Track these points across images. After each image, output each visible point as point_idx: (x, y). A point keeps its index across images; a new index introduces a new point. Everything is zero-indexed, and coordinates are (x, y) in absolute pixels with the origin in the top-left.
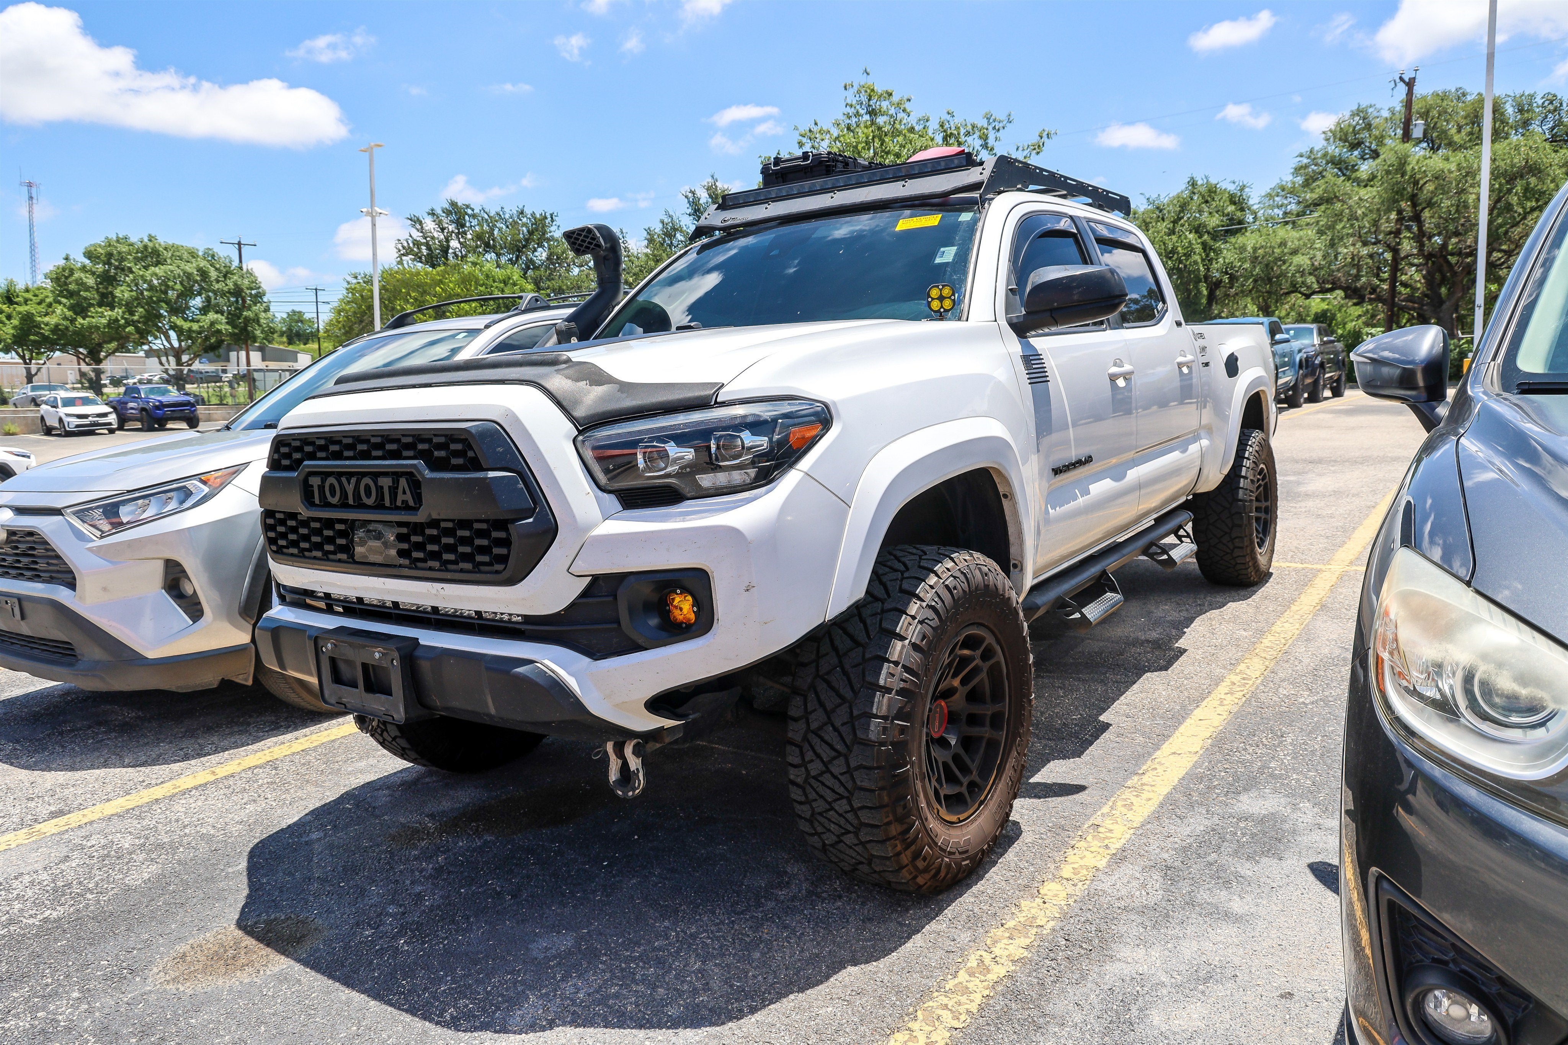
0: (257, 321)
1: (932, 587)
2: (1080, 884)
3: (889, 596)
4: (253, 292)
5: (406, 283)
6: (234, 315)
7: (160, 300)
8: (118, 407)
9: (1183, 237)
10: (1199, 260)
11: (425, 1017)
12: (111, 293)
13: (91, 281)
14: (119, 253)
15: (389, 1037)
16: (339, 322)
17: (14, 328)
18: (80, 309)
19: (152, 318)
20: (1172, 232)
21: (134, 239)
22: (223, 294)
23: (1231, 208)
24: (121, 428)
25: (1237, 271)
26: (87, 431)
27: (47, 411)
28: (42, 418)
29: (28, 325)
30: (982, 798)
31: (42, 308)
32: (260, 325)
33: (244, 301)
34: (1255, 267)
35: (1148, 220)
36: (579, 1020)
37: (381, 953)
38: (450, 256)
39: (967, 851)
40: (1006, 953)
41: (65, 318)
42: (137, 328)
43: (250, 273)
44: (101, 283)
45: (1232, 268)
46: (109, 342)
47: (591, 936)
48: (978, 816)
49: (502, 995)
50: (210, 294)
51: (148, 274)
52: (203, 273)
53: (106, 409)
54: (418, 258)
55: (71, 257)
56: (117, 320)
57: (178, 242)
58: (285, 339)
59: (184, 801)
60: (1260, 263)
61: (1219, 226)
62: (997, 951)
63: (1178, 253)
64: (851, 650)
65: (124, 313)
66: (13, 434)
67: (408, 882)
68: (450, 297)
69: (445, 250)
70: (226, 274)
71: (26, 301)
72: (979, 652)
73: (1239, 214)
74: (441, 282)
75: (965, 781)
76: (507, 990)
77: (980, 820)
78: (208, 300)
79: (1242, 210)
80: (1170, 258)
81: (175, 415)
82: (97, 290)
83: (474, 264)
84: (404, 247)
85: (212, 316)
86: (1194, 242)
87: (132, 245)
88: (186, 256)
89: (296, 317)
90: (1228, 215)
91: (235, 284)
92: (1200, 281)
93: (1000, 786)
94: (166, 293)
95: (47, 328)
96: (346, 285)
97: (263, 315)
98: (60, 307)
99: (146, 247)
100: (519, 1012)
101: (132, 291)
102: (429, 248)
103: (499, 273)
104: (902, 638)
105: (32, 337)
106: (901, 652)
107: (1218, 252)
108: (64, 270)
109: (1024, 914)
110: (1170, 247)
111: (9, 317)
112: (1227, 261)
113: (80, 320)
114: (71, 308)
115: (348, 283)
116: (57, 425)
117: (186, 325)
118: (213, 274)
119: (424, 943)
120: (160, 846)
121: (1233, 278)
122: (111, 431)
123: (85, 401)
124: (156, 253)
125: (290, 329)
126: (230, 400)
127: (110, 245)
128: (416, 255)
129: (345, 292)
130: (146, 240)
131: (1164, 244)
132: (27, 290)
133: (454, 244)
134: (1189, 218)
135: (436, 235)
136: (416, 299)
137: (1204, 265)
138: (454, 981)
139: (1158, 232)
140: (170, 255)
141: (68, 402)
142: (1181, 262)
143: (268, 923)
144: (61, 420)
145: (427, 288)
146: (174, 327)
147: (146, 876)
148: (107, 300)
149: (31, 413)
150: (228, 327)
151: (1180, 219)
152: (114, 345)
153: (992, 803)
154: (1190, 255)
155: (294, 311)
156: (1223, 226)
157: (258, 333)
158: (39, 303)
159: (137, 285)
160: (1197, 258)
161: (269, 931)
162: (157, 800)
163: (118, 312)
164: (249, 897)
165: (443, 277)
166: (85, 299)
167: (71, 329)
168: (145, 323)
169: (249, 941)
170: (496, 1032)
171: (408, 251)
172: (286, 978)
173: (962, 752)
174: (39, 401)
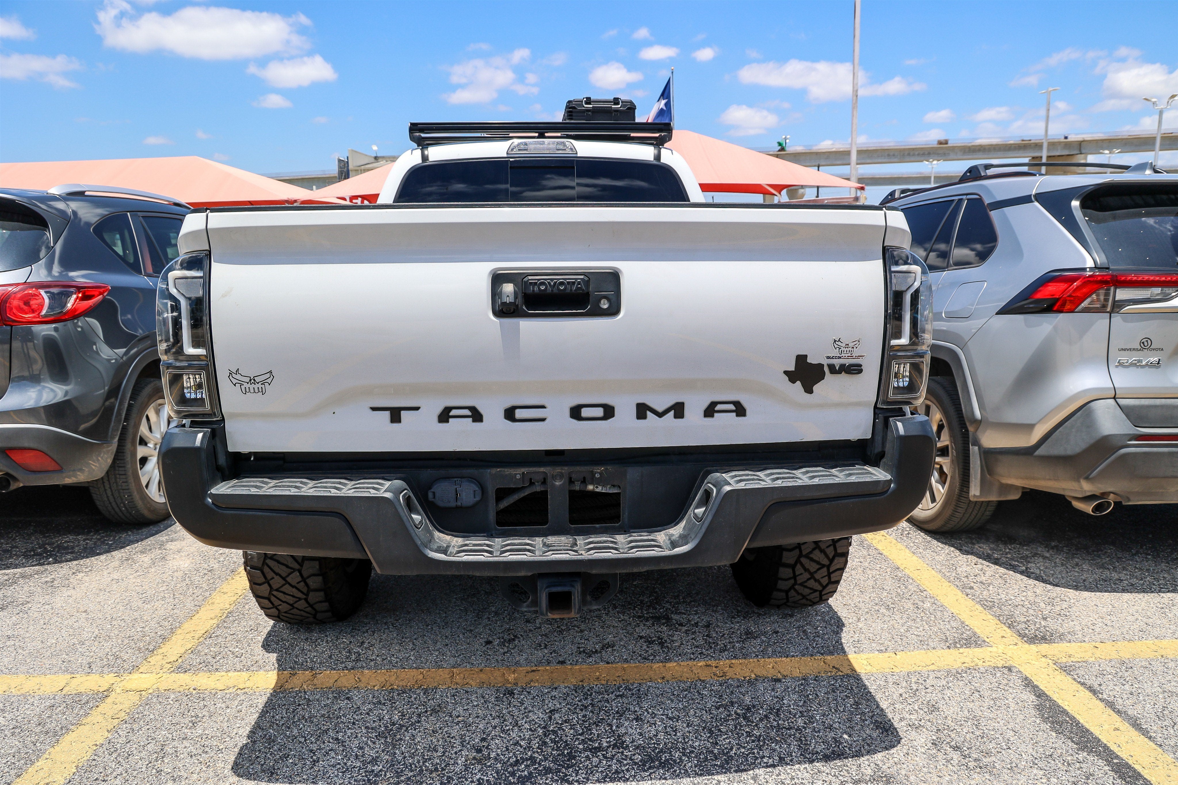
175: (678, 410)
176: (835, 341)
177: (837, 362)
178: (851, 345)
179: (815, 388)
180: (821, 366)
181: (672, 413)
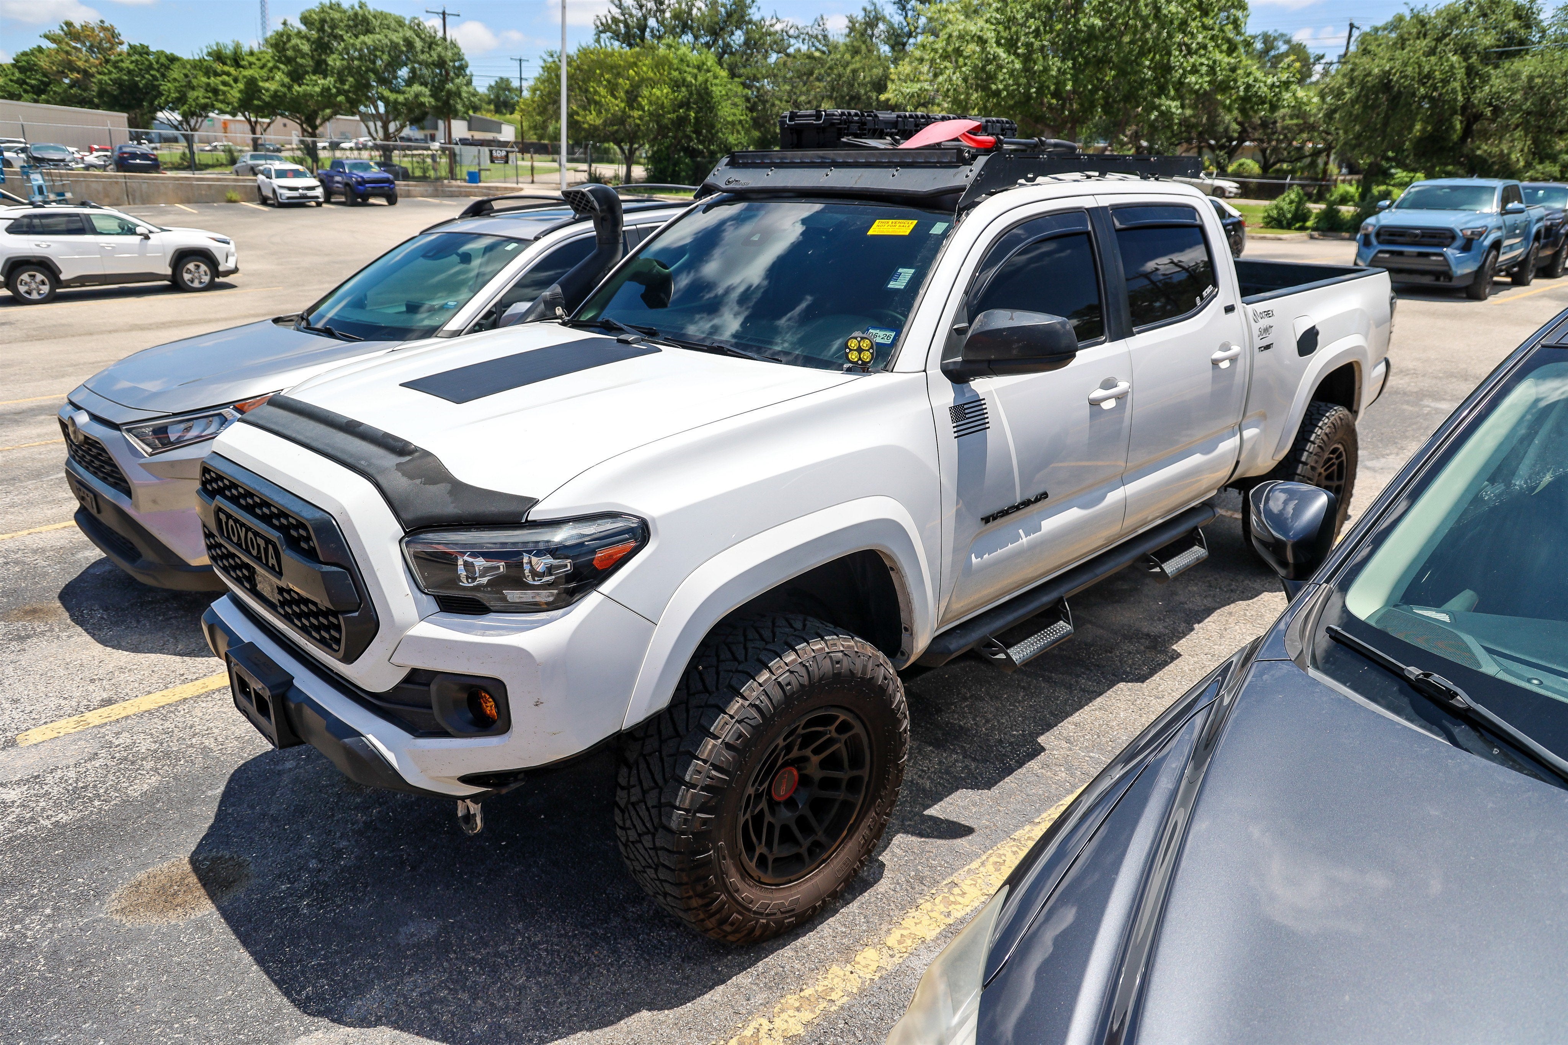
0: (459, 94)
1: (760, 685)
2: (898, 955)
3: (717, 689)
4: (457, 64)
5: (600, 64)
6: (437, 88)
7: (368, 70)
8: (326, 182)
9: (1444, 59)
10: (1459, 88)
11: (287, 994)
12: (325, 61)
13: (306, 48)
14: (332, 19)
15: (252, 1008)
16: (533, 102)
17: (240, 91)
18: (297, 76)
19: (362, 87)
20: (1432, 52)
21: (345, 5)
22: (427, 65)
23: (1513, 25)
24: (328, 201)
25: (1504, 103)
26: (299, 203)
27: (263, 181)
28: (259, 188)
29: (252, 89)
30: (825, 856)
31: (264, 73)
32: (461, 99)
33: (447, 74)
34: (1526, 99)
35: (1406, 36)
36: (402, 1023)
37: (283, 913)
38: (647, 34)
39: (793, 910)
40: (785, 1026)
41: (283, 85)
42: (347, 97)
43: (454, 45)
44: (316, 50)
45: (1498, 98)
46: (323, 109)
47: (453, 928)
48: (816, 875)
49: (355, 981)
50: (416, 65)
51: (358, 43)
52: (409, 44)
53: (314, 182)
54: (616, 35)
55: (289, 22)
56: (329, 89)
57: (386, 10)
58: (492, 107)
59: (204, 705)
60: (1535, 94)
61: (1493, 47)
62: (778, 1022)
63: (1434, 79)
64: (670, 738)
65: (335, 82)
66: (235, 202)
67: (338, 834)
68: (642, 80)
69: (643, 28)
70: (431, 44)
71: (251, 64)
72: (832, 728)
73: (1522, 32)
74: (635, 64)
75: (806, 843)
76: (361, 975)
77: (816, 879)
78: (413, 71)
79: (1528, 26)
80: (1424, 84)
81: (376, 191)
82: (312, 57)
83: (669, 46)
84: (602, 24)
85: (417, 88)
86: (1457, 65)
87: (345, 12)
88: (393, 25)
89: (503, 85)
90: (1508, 32)
91: (439, 56)
92: (1455, 113)
93: (850, 844)
94: (374, 63)
95: (267, 94)
96: (542, 64)
97: (465, 88)
98: (280, 73)
99: (356, 14)
100: (359, 1003)
101: (343, 59)
102: (627, 26)
103: (694, 56)
104: (716, 738)
105: (256, 102)
106: (711, 751)
107: (1486, 80)
108: (282, 35)
109: (826, 983)
110: (1426, 70)
111: (236, 80)
112: (1494, 90)
113: (296, 88)
114: (289, 74)
115: (545, 61)
116: (271, 195)
117: (392, 96)
118: (419, 44)
119: (322, 907)
120: (167, 755)
121: (1497, 111)
122: (319, 204)
123: (296, 174)
124: (365, 20)
125: (498, 96)
126: (432, 173)
127: (323, 11)
128: (614, 32)
129: (540, 70)
130: (357, 7)
131: (1420, 66)
132: (252, 53)
133: (652, 22)
134: (1457, 35)
135: (634, 12)
136: (609, 81)
137: (1463, 94)
138: (325, 957)
139: (1415, 52)
140: (378, 23)
141: (281, 174)
142: (1435, 89)
143: (214, 860)
144: (274, 191)
145: (620, 70)
146: (382, 98)
147: (146, 787)
148: (321, 68)
149: (248, 180)
150: (432, 100)
151: (1445, 36)
152: (328, 111)
153: (835, 862)
154: (1449, 81)
155: (501, 78)
156: (1498, 47)
157: (459, 107)
158: (262, 68)
159: (348, 54)
160: (1457, 85)
161: (211, 870)
162: (185, 699)
163: (329, 81)
164: (212, 827)
165: (637, 58)
166: (301, 65)
167: (288, 95)
168: (355, 93)
169: (193, 879)
170: (333, 1021)
171: (606, 28)
172: (203, 926)
173: (809, 814)
174: (256, 169)
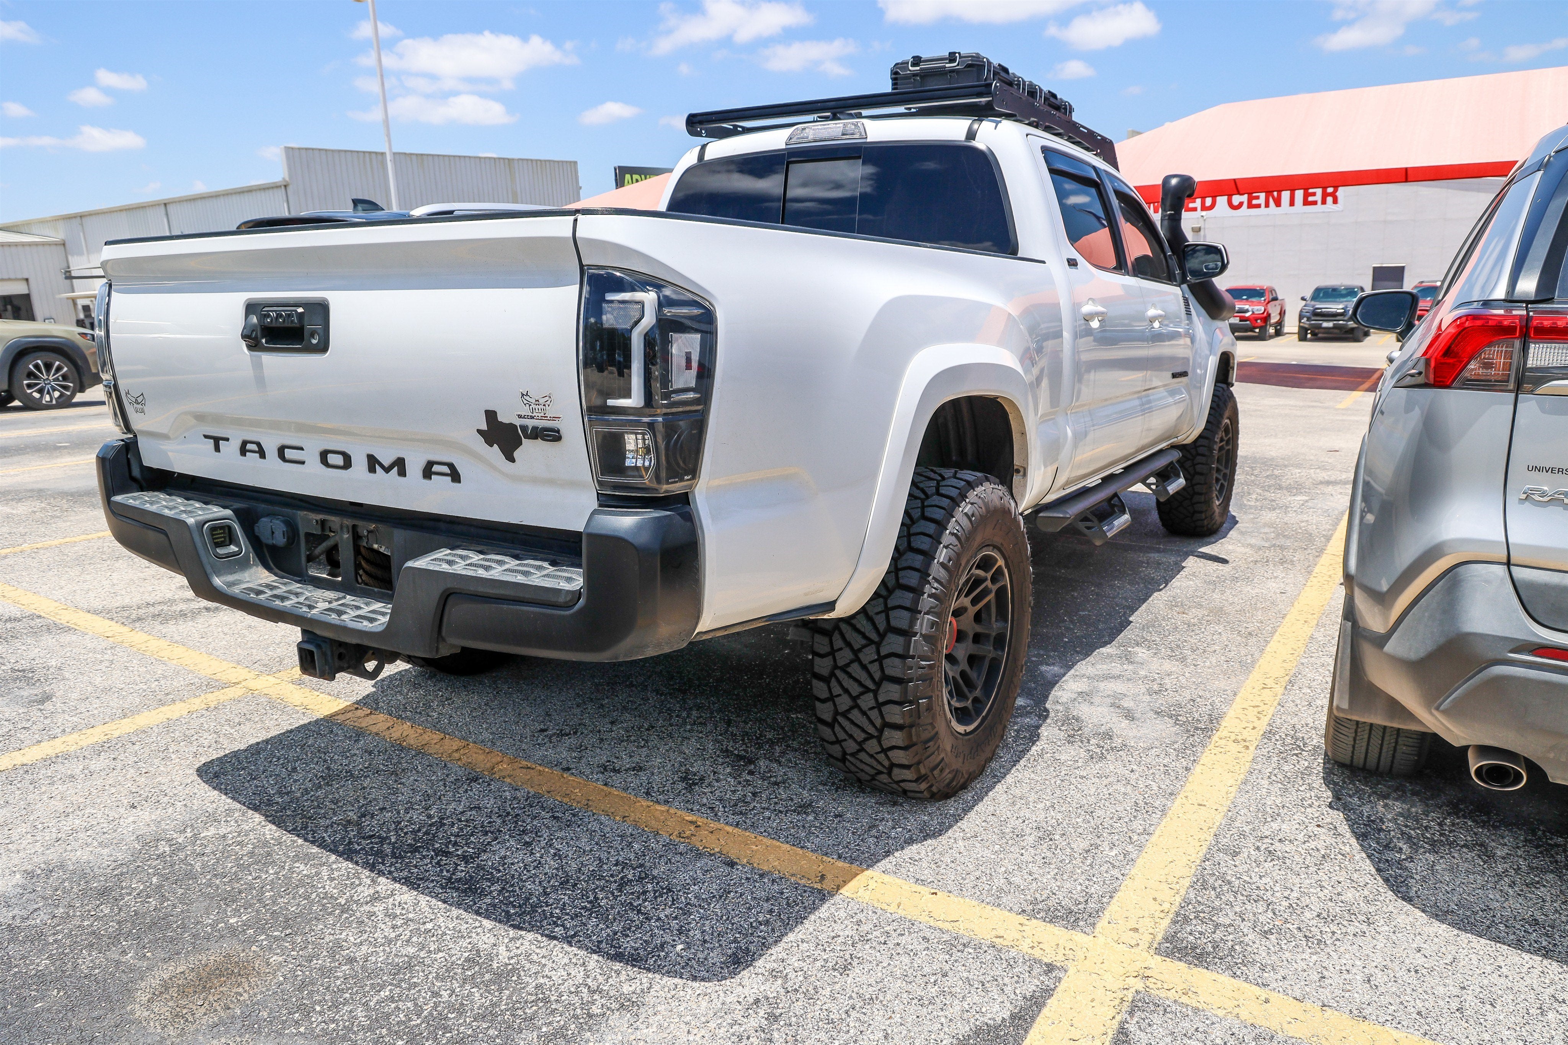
175: (400, 465)
176: (523, 395)
177: (530, 423)
178: (542, 401)
179: (517, 454)
180: (512, 427)
181: (396, 468)
